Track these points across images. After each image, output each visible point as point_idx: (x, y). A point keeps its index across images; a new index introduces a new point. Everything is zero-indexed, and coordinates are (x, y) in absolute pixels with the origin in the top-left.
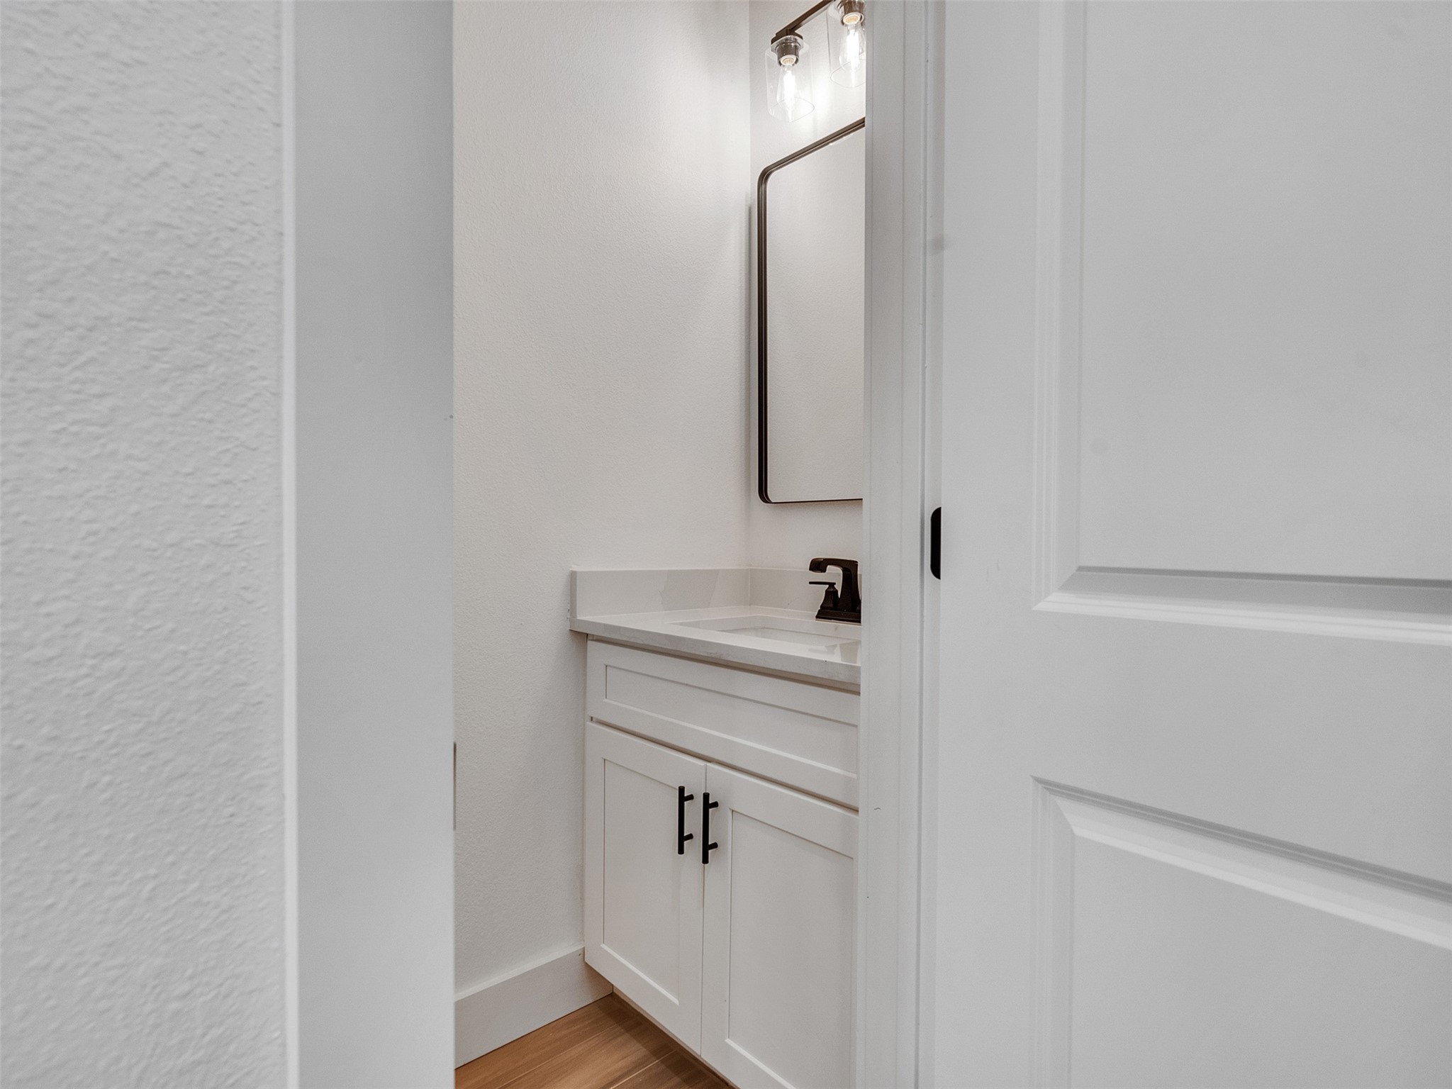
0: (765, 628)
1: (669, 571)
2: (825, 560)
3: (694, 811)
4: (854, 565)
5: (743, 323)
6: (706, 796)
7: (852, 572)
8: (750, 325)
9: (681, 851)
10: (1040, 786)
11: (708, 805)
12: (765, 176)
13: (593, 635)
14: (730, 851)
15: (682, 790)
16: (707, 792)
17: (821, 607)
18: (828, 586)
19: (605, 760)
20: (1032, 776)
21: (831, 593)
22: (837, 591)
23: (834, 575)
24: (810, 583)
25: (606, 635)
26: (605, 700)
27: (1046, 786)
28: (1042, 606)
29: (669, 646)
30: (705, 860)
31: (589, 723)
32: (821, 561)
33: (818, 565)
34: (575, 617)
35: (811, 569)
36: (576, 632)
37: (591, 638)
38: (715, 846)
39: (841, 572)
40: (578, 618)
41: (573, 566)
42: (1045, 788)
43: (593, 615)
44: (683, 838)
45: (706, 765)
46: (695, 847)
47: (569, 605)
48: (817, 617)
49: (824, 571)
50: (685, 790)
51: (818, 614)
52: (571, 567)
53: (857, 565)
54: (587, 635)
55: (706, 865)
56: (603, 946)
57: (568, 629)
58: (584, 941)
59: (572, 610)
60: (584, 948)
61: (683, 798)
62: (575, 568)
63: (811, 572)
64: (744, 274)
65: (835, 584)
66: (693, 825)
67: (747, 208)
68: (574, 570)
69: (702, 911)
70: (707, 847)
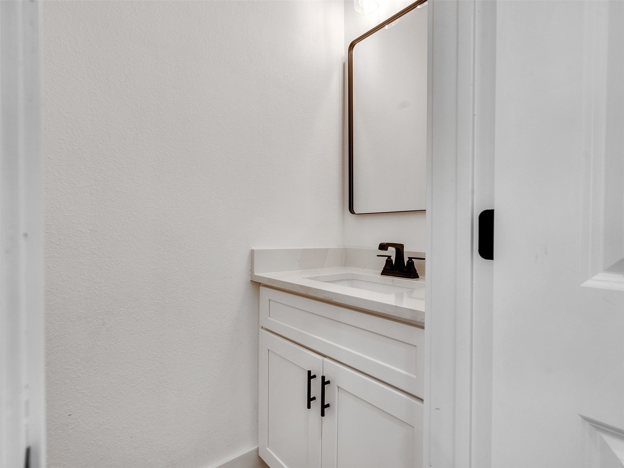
0: (353, 279)
1: (303, 249)
2: (387, 244)
3: (316, 384)
4: (402, 246)
5: (341, 123)
6: (323, 378)
7: (401, 250)
8: (344, 123)
9: (309, 407)
10: (587, 423)
11: (325, 382)
12: (352, 46)
13: (263, 284)
14: (336, 412)
15: (309, 372)
16: (324, 375)
17: (384, 268)
18: (387, 257)
19: (269, 350)
20: (580, 415)
21: (389, 261)
22: (392, 260)
23: (391, 252)
24: (378, 256)
25: (269, 284)
26: (269, 318)
27: (593, 424)
28: (589, 283)
29: (302, 292)
30: (323, 414)
31: (261, 330)
32: (385, 245)
33: (383, 247)
34: (253, 273)
35: (379, 249)
36: (254, 281)
37: (262, 285)
38: (328, 406)
39: (395, 250)
40: (255, 274)
41: (252, 247)
42: (592, 425)
43: (263, 273)
44: (310, 399)
45: (323, 360)
46: (316, 405)
47: (250, 267)
48: (381, 274)
49: (387, 250)
50: (311, 372)
51: (382, 273)
52: (251, 247)
53: (404, 246)
54: (260, 283)
55: (323, 417)
56: (268, 449)
57: (250, 280)
58: (258, 443)
59: (252, 270)
60: (258, 448)
61: (310, 377)
62: (253, 248)
63: (379, 250)
64: (341, 97)
65: (391, 256)
66: (316, 391)
67: (343, 64)
68: (253, 249)
69: (321, 440)
70: (324, 406)
